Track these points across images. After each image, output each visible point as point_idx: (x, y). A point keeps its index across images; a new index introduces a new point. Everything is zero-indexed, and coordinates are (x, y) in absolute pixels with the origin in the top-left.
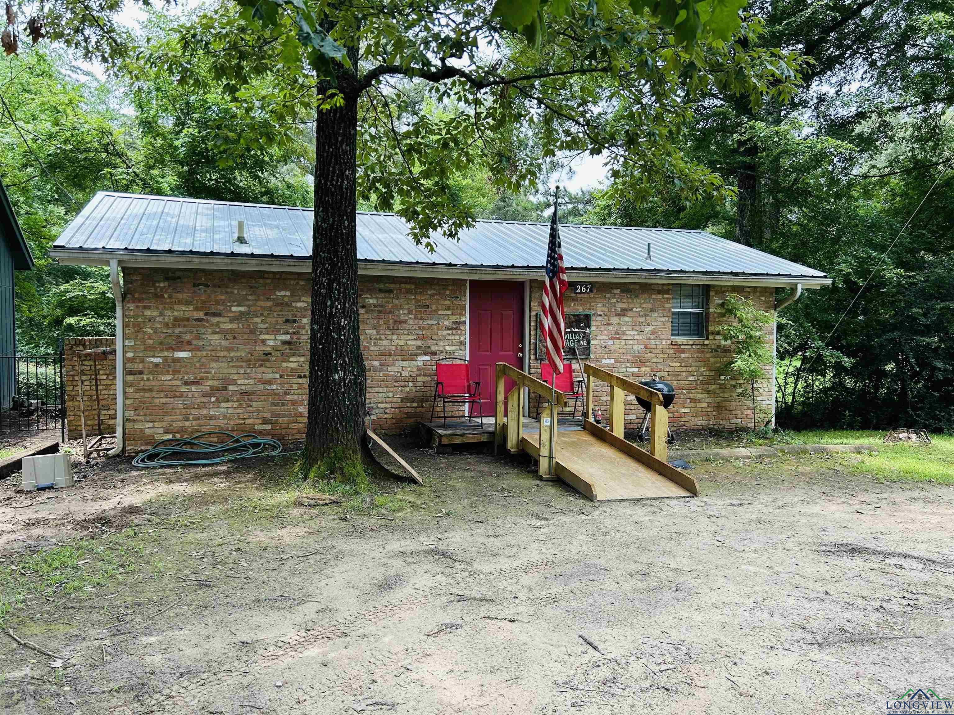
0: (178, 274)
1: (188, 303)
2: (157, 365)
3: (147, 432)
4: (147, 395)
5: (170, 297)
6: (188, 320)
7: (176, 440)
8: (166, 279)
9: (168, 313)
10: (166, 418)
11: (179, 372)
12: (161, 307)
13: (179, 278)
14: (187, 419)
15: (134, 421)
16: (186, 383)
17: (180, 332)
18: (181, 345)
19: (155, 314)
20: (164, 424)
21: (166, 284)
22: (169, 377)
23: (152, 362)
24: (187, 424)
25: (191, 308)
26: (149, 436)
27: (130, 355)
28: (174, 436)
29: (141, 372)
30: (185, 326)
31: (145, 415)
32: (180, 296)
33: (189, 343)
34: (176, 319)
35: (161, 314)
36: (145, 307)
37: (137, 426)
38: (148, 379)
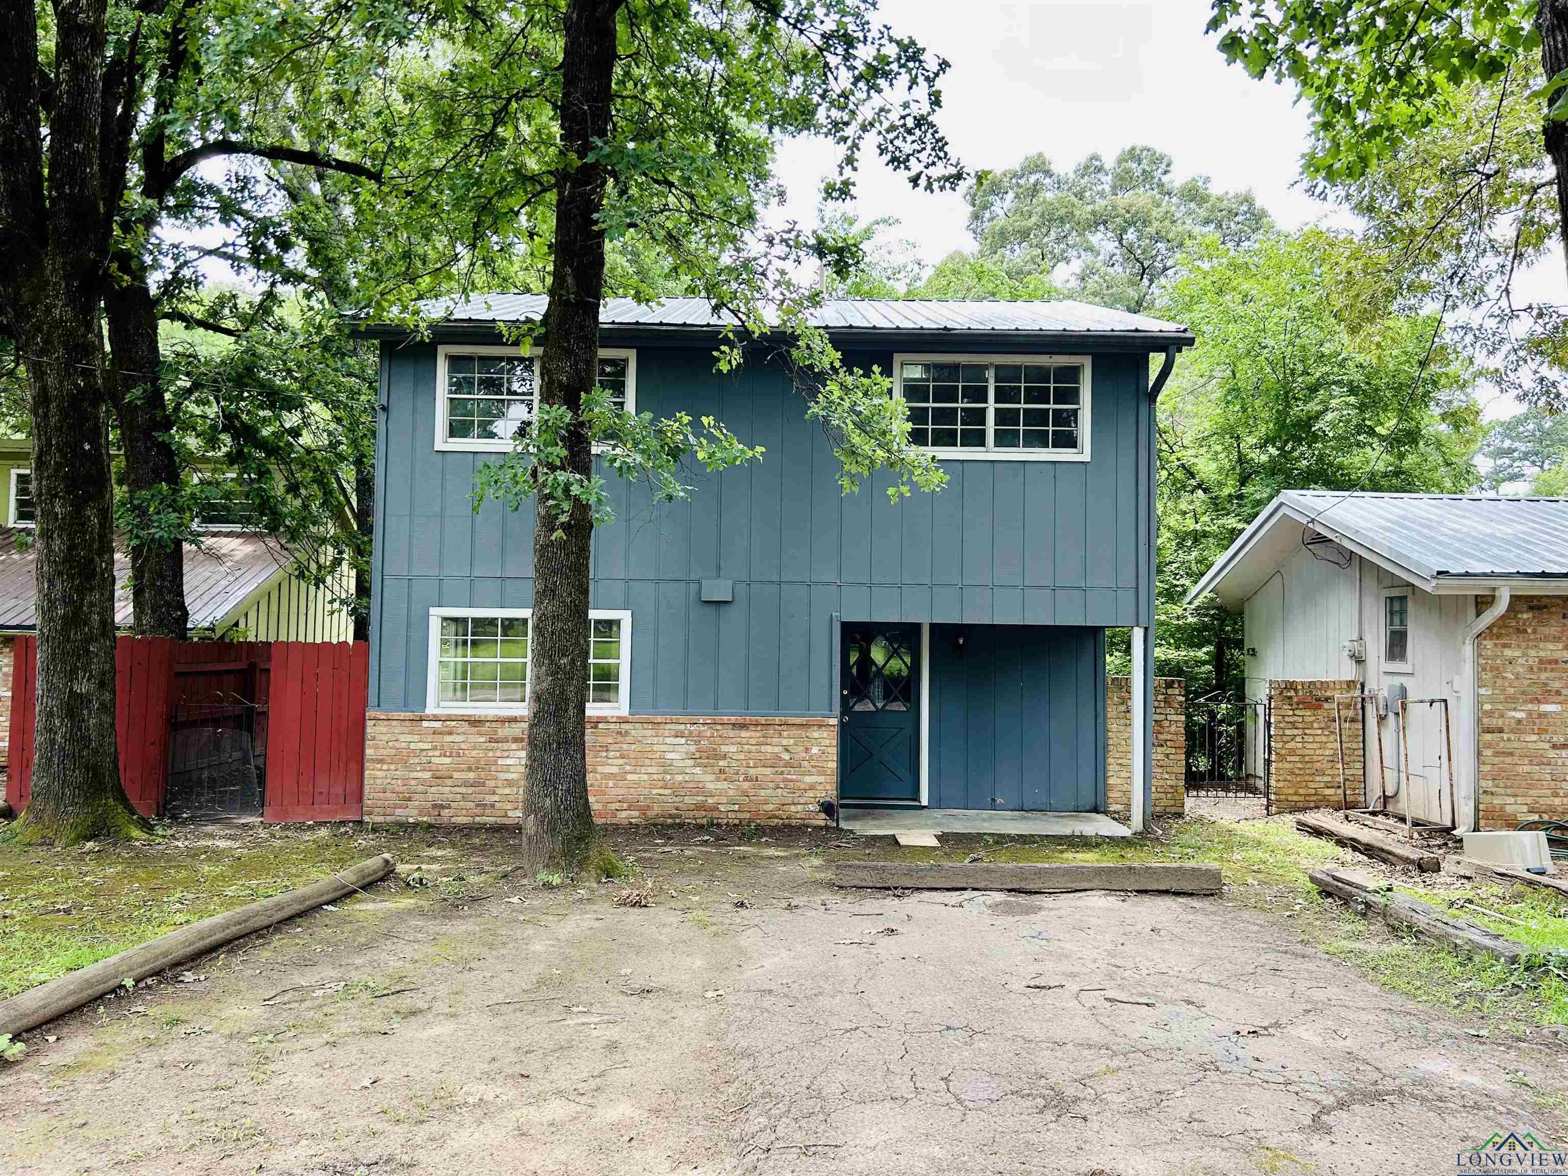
0: (1545, 601)
1: (1556, 639)
2: (1519, 721)
3: (1509, 809)
4: (1508, 760)
5: (1534, 632)
6: (1556, 662)
7: (1543, 823)
8: (1531, 608)
9: (1533, 653)
10: (1531, 792)
11: (1546, 731)
12: (1524, 644)
13: (1545, 607)
14: (1556, 795)
15: (1492, 794)
16: (1554, 747)
17: (1548, 679)
18: (1547, 694)
19: (1517, 654)
20: (1529, 800)
21: (1530, 615)
22: (1534, 738)
23: (1514, 717)
24: (1557, 801)
25: (1560, 646)
26: (1509, 815)
27: (1487, 707)
28: (1540, 817)
29: (1501, 731)
30: (1552, 670)
31: (1506, 787)
32: (1546, 630)
33: (1558, 693)
34: (1541, 661)
35: (1525, 655)
36: (1505, 646)
37: (1497, 801)
38: (1509, 740)
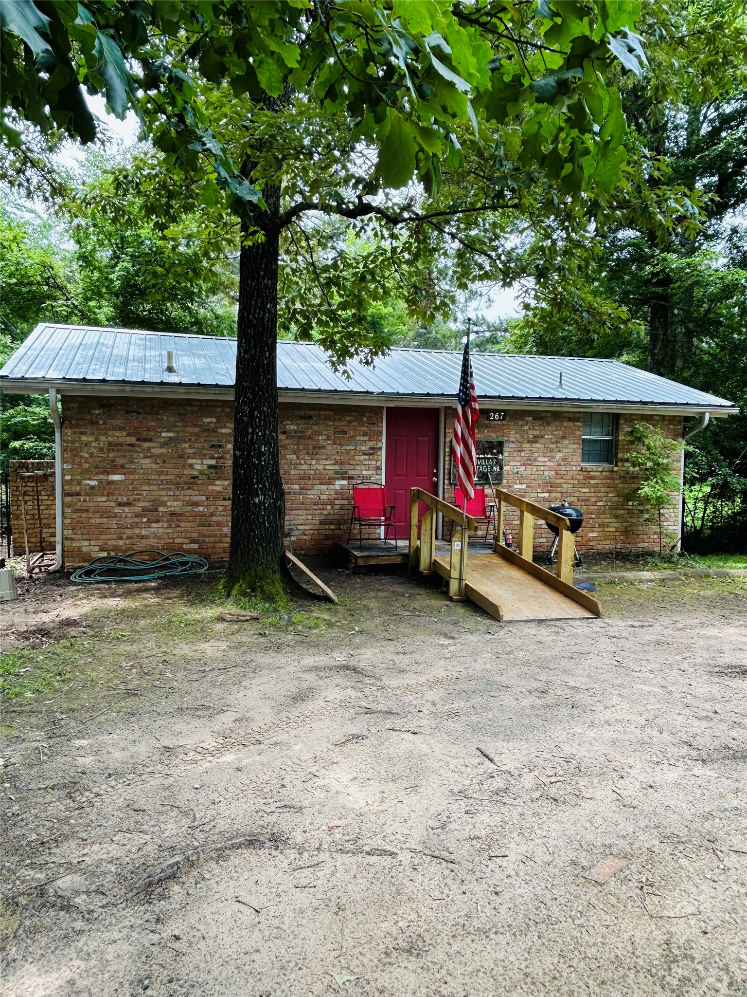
0: (112, 401)
1: (121, 429)
2: (93, 487)
3: (84, 549)
4: (84, 515)
5: (105, 423)
6: (121, 445)
7: (111, 558)
8: (102, 406)
9: (103, 438)
10: (101, 537)
11: (113, 494)
12: (96, 433)
13: (112, 405)
14: (121, 538)
15: (72, 539)
16: (120, 505)
17: (115, 457)
18: (115, 468)
19: (91, 439)
20: (100, 543)
21: (101, 411)
22: (104, 499)
23: (88, 485)
24: (121, 542)
25: (124, 434)
26: (85, 554)
27: (68, 477)
28: (109, 554)
29: (78, 494)
30: (119, 451)
31: (82, 534)
32: (114, 422)
33: (122, 467)
34: (110, 444)
35: (97, 440)
36: (82, 433)
37: (75, 544)
38: (85, 501)
